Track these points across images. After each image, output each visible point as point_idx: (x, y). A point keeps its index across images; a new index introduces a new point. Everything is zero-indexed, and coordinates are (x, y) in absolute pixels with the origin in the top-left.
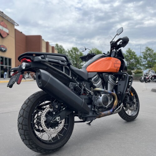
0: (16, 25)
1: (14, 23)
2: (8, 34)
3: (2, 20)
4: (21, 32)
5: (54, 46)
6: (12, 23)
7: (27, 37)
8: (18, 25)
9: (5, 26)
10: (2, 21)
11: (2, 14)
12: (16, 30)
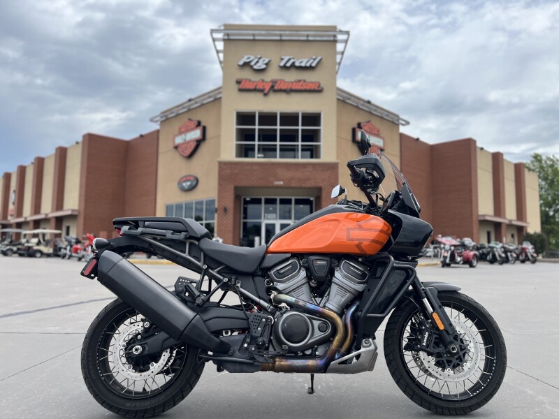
0: (403, 125)
1: (398, 120)
2: (382, 150)
3: (368, 119)
4: (418, 139)
5: (527, 161)
6: (393, 122)
7: (433, 149)
8: (408, 123)
9: (376, 132)
10: (369, 122)
11: (367, 107)
12: (402, 135)
